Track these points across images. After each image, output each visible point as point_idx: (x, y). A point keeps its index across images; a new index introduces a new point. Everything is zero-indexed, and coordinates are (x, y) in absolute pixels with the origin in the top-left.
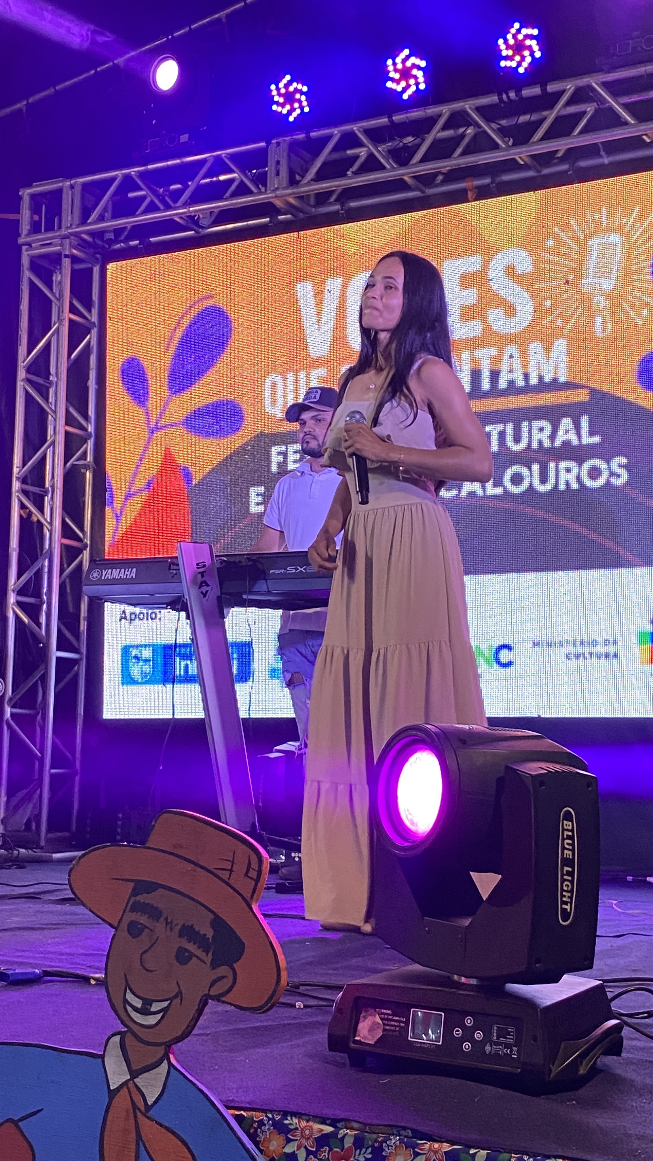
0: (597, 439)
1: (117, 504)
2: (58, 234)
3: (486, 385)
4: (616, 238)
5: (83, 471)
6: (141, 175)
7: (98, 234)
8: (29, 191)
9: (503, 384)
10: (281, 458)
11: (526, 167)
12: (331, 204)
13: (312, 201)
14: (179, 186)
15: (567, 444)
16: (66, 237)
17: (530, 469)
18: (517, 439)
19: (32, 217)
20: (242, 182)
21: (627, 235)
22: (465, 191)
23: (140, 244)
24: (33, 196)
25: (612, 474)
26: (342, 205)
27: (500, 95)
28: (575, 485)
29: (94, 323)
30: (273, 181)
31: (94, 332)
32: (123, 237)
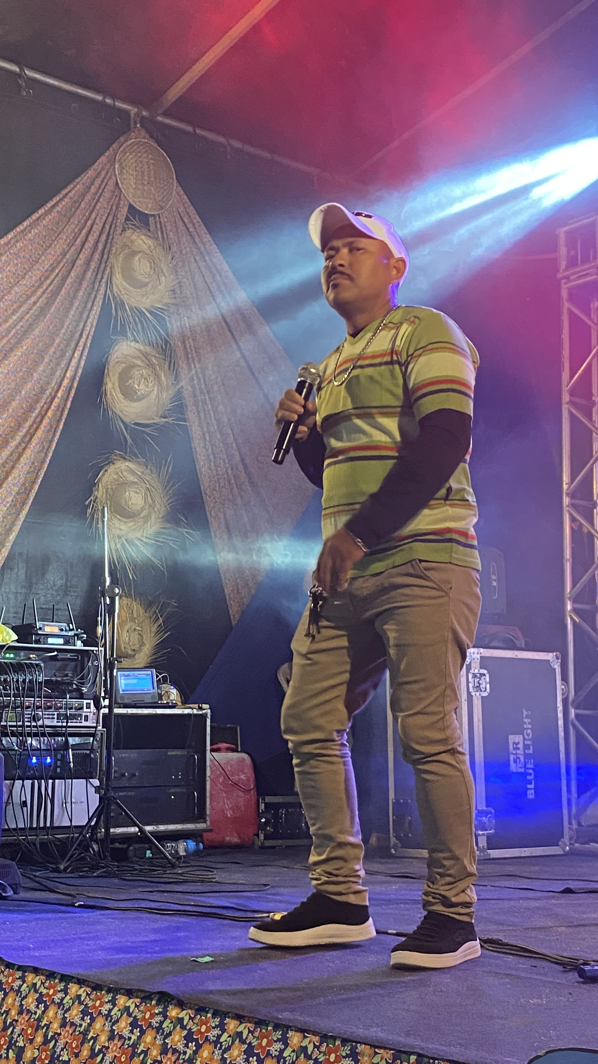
2: (593, 264)
8: (564, 229)
19: (568, 252)
24: (568, 234)
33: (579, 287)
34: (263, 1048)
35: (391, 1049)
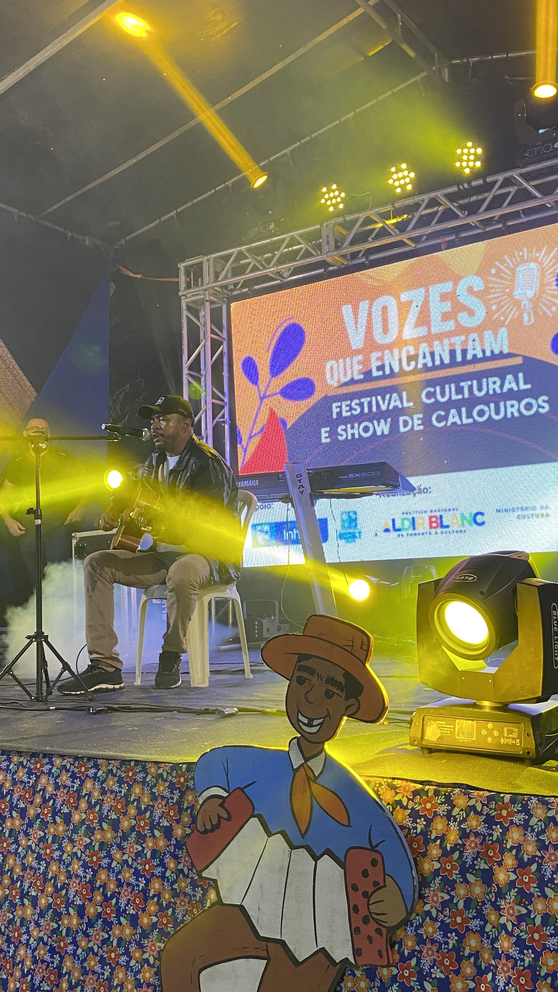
0: (529, 386)
1: (244, 443)
2: (201, 288)
3: (459, 358)
4: (533, 265)
5: (223, 424)
6: (248, 250)
7: (225, 287)
8: (184, 264)
9: (469, 357)
10: (338, 410)
11: (476, 227)
12: (360, 258)
13: (349, 258)
14: (270, 254)
15: (511, 390)
16: (206, 290)
17: (489, 407)
18: (480, 389)
19: (186, 280)
20: (307, 249)
21: (541, 264)
22: (440, 244)
23: (249, 290)
24: (186, 268)
25: (539, 406)
26: (367, 258)
27: (458, 186)
28: (516, 414)
29: (225, 339)
30: (326, 248)
31: (225, 343)
32: (239, 287)
33: (193, 302)
34: (38, 769)
35: (118, 760)
